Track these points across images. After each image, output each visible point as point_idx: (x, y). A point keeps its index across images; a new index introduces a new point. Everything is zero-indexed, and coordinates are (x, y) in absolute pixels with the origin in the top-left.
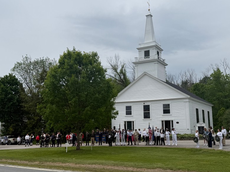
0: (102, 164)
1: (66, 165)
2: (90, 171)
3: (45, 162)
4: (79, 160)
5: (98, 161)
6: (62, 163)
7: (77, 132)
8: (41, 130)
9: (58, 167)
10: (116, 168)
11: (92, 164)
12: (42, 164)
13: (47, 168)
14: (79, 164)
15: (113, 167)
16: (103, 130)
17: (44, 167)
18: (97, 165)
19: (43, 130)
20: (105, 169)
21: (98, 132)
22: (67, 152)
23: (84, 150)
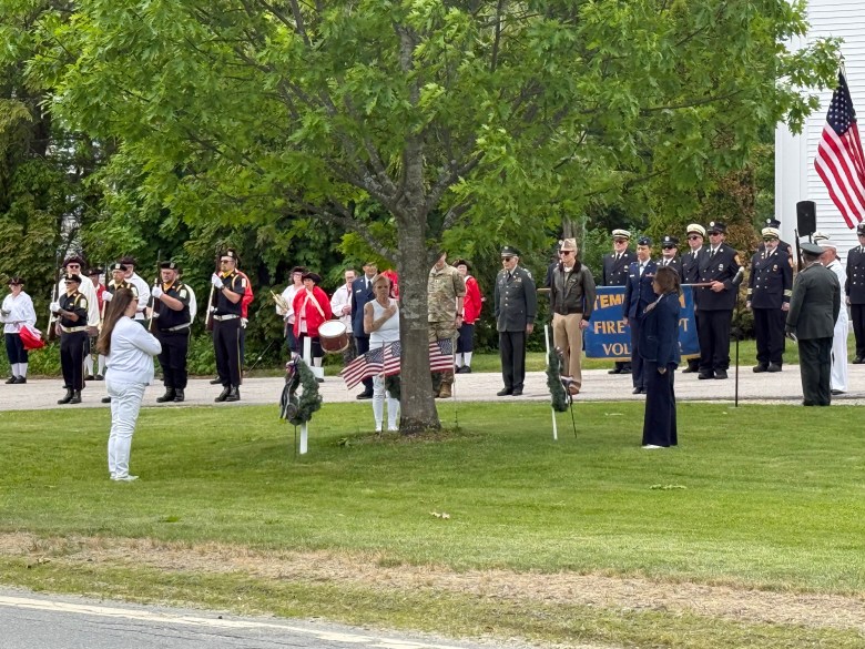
0: (650, 569)
1: (287, 568)
2: (520, 628)
3: (94, 540)
4: (424, 533)
5: (611, 546)
6: (259, 548)
7: (403, 259)
8: (58, 239)
9: (214, 584)
10: (788, 609)
11: (552, 567)
12: (65, 553)
13: (109, 594)
14: (414, 564)
15: (756, 604)
16: (680, 239)
17: (81, 582)
18: (594, 577)
19: (72, 235)
20: (679, 613)
21: (632, 257)
22: (303, 449)
23: (480, 437)
